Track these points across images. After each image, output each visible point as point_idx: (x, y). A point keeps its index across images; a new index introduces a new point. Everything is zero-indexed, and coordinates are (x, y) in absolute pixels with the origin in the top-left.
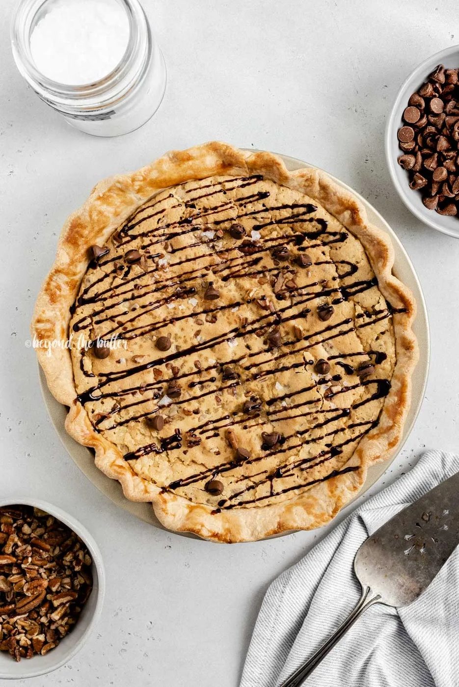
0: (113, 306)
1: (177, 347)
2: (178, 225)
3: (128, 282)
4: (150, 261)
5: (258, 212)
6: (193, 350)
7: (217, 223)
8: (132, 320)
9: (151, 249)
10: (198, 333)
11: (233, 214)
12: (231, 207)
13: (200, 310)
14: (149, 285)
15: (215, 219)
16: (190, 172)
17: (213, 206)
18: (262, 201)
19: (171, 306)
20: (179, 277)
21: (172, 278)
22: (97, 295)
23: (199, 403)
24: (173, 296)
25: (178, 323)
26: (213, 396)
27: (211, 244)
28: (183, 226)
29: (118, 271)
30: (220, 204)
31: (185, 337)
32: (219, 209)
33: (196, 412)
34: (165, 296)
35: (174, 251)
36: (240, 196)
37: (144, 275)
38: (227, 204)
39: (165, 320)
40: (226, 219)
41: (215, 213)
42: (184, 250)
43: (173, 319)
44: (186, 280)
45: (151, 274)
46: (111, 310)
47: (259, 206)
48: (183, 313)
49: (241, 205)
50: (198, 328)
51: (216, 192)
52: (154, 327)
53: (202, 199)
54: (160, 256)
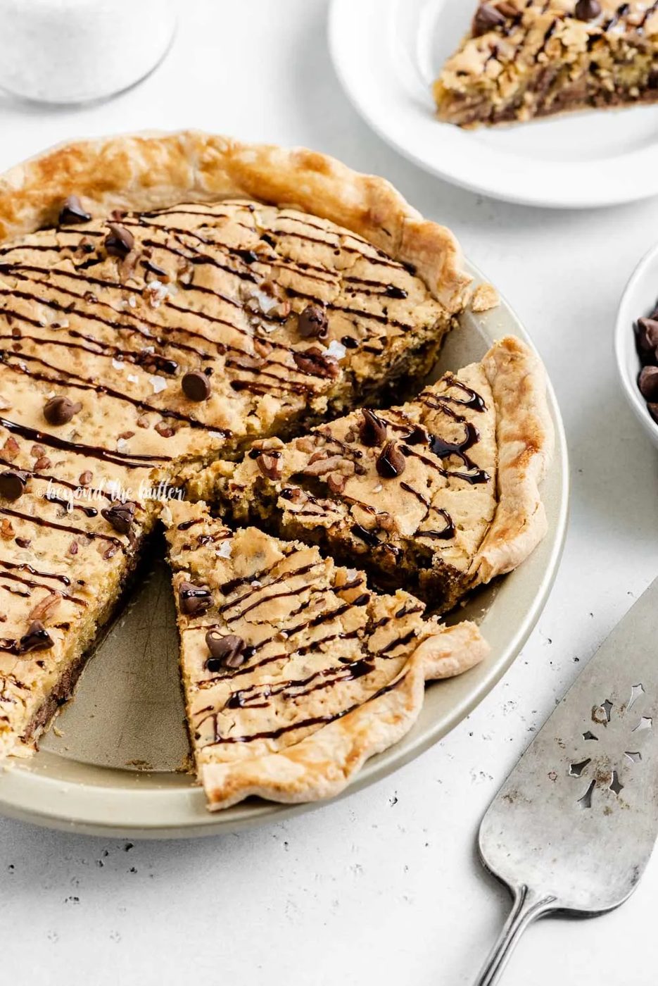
0: (28, 296)
1: (76, 435)
2: (227, 252)
3: (82, 278)
4: (141, 271)
5: (369, 316)
6: (98, 453)
7: (291, 293)
8: (39, 341)
9: (156, 253)
10: (127, 436)
11: (327, 293)
12: (330, 282)
13: (159, 405)
14: (109, 306)
15: (291, 284)
16: (306, 189)
17: (304, 260)
18: (385, 301)
19: (118, 365)
20: (167, 331)
21: (153, 325)
22: (17, 266)
23: (39, 532)
24: (134, 354)
25: (107, 399)
26: (71, 537)
27: (255, 320)
28: (233, 259)
29: (79, 252)
30: (318, 265)
31: (101, 427)
32: (310, 272)
33: (21, 543)
34: (120, 345)
35: (188, 287)
36: (355, 274)
37: (114, 286)
38: (328, 272)
39: (90, 381)
40: (309, 294)
41: (300, 273)
42: (207, 294)
43: (105, 388)
44: (173, 345)
45: (126, 292)
46: (21, 299)
47: (374, 306)
48: (128, 390)
49: (349, 290)
50: (134, 428)
51: (323, 242)
52: (65, 378)
53: (293, 239)
54: (161, 276)
